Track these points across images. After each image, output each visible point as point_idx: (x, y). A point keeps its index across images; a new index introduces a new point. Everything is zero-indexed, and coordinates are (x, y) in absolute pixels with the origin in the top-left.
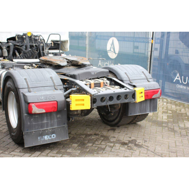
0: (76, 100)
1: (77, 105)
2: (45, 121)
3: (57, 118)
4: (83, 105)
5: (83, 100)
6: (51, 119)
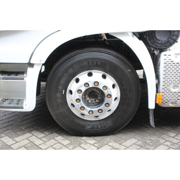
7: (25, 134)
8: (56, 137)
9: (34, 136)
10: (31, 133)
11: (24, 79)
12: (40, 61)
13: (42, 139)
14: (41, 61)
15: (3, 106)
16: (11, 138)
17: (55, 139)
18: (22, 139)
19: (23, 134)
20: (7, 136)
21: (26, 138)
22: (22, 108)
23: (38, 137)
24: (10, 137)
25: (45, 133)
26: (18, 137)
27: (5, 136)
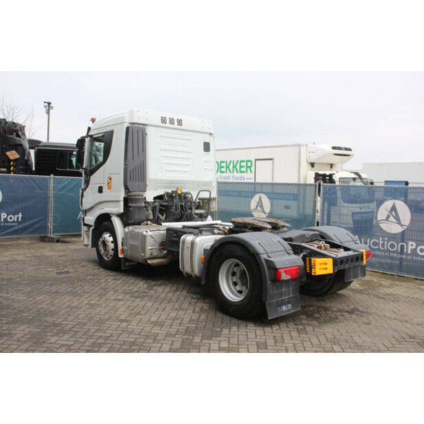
0: (321, 264)
1: (321, 269)
2: (284, 290)
3: (293, 286)
4: (326, 269)
5: (326, 264)
6: (288, 287)
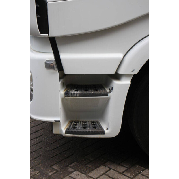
7: (98, 167)
8: (142, 171)
9: (112, 170)
10: (105, 166)
11: (107, 95)
12: (132, 72)
13: (124, 173)
14: (134, 70)
15: (78, 132)
16: (84, 174)
17: (142, 173)
18: (99, 175)
19: (96, 168)
20: (77, 171)
21: (103, 173)
22: (103, 133)
23: (118, 170)
24: (81, 172)
25: (124, 166)
26: (92, 172)
27: (73, 170)
